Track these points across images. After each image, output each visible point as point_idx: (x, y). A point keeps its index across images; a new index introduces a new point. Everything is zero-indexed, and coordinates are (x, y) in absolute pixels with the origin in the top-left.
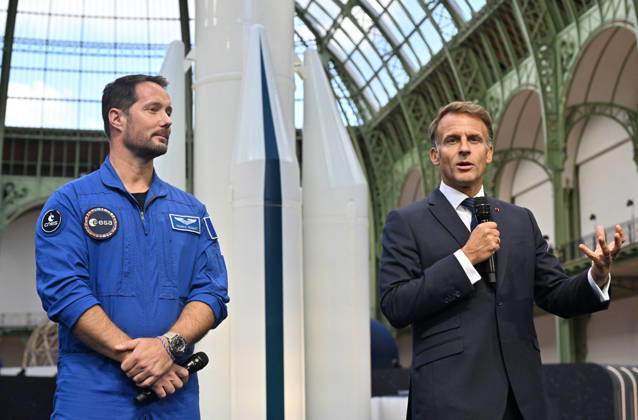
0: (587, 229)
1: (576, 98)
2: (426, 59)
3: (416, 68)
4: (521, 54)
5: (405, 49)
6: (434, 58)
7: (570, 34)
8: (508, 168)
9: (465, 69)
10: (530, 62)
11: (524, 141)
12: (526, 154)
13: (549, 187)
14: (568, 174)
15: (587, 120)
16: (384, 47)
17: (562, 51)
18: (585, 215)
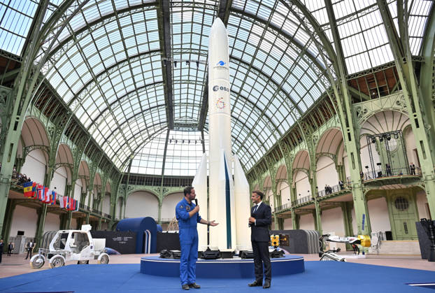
0: (298, 197)
1: (295, 167)
2: (259, 158)
3: (257, 161)
4: (281, 157)
5: (254, 157)
6: (261, 158)
7: (292, 152)
8: (279, 183)
9: (268, 160)
10: (284, 159)
11: (282, 177)
12: (284, 180)
13: (289, 188)
14: (293, 185)
15: (297, 172)
16: (249, 156)
17: (291, 156)
18: (298, 195)
